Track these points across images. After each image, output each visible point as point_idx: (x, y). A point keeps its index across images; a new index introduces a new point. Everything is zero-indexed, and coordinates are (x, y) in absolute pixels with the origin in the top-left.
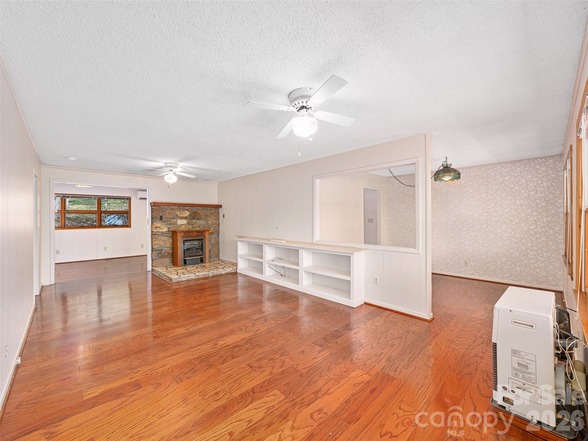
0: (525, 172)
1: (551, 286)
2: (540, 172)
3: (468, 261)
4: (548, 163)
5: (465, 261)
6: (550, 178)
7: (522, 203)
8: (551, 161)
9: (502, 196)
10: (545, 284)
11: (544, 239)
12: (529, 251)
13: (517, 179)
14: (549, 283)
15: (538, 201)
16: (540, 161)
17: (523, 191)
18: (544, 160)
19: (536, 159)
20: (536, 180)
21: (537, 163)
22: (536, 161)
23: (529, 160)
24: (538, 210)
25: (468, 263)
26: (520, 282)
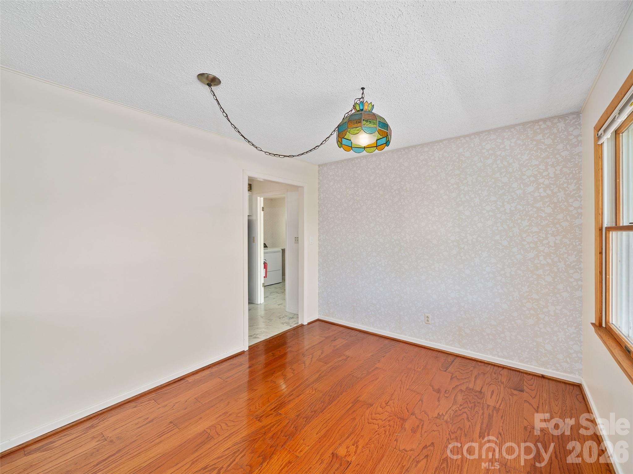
0: (518, 149)
1: (561, 372)
2: (543, 147)
3: (430, 316)
4: (555, 131)
5: (427, 315)
6: (559, 159)
7: (513, 209)
8: (561, 125)
9: (481, 195)
10: (551, 367)
11: (549, 279)
12: (524, 301)
13: (505, 163)
14: (557, 365)
15: (539, 205)
16: (543, 126)
17: (515, 185)
18: (549, 123)
19: (536, 122)
20: (537, 163)
21: (538, 130)
22: (537, 127)
23: (524, 124)
24: (539, 222)
25: (430, 319)
26: (511, 361)
